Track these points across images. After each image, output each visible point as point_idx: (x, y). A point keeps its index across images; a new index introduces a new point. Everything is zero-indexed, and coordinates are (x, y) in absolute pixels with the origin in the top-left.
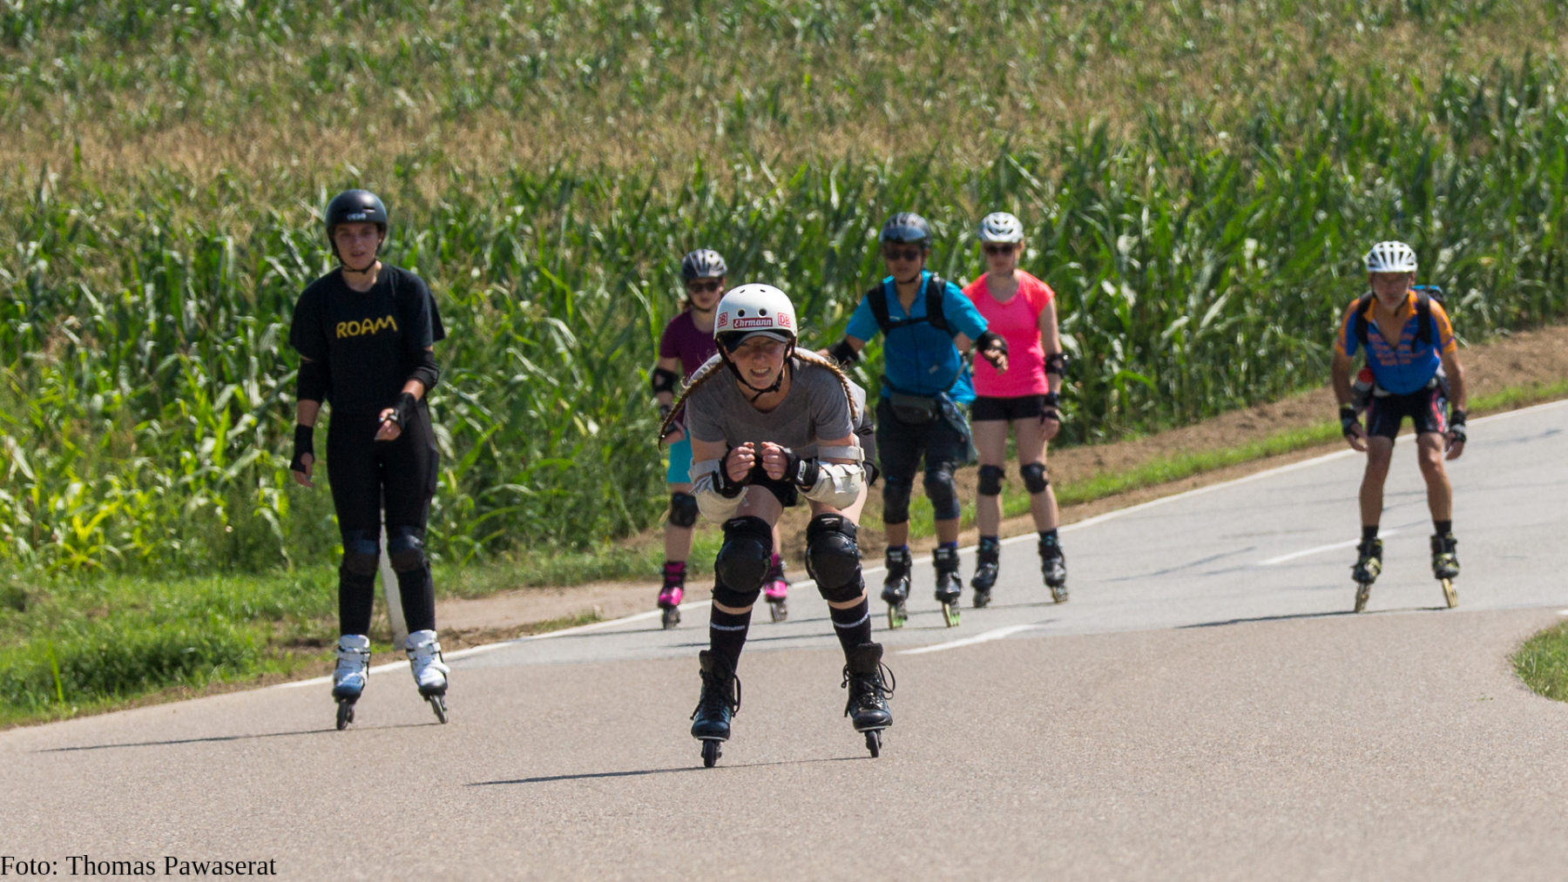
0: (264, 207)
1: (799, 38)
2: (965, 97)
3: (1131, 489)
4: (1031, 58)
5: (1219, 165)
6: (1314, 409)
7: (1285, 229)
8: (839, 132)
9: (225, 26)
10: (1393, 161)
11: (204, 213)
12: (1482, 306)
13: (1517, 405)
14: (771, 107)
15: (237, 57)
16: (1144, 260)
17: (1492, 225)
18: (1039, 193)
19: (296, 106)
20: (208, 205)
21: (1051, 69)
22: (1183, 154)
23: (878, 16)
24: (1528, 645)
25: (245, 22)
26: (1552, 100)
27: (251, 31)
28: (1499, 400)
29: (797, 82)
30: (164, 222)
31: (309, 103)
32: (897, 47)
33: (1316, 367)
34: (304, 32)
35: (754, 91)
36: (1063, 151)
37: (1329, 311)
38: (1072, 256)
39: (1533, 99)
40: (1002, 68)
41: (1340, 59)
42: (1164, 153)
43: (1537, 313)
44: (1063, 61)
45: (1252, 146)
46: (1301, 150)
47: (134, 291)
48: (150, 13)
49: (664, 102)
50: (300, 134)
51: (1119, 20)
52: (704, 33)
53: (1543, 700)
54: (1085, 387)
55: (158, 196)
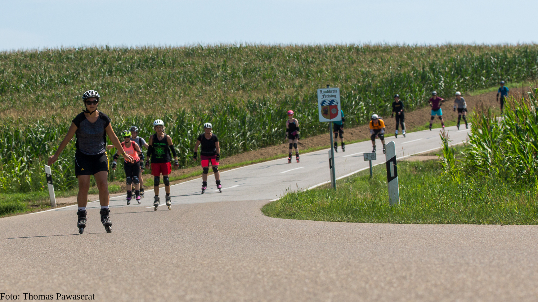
0: (27, 124)
1: (127, 93)
2: (159, 104)
3: (189, 177)
4: (171, 96)
5: (206, 116)
6: (224, 162)
7: (218, 129)
8: (135, 110)
9: (20, 90)
10: (239, 116)
11: (16, 125)
12: (255, 143)
13: (262, 162)
14: (122, 106)
15: (22, 96)
16: (192, 134)
17: (257, 128)
18: (172, 122)
19: (33, 105)
20: (16, 124)
21: (175, 99)
22: (199, 114)
23: (142, 89)
24: (264, 207)
25: (24, 90)
26: (268, 105)
27: (25, 91)
28: (258, 161)
29: (127, 101)
30: (9, 127)
31: (36, 105)
32: (146, 94)
33: (224, 154)
34: (35, 92)
35: (119, 103)
36: (177, 114)
37: (227, 144)
38: (179, 133)
39: (265, 104)
40: (166, 99)
41: (229, 97)
42: (196, 114)
43: (266, 145)
44: (177, 97)
45: (212, 113)
46: (221, 113)
47: (3, 140)
48: (6, 88)
49: (102, 105)
50: (34, 111)
51: (187, 90)
52: (109, 92)
53: (267, 217)
54: (181, 158)
55: (7, 122)
